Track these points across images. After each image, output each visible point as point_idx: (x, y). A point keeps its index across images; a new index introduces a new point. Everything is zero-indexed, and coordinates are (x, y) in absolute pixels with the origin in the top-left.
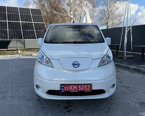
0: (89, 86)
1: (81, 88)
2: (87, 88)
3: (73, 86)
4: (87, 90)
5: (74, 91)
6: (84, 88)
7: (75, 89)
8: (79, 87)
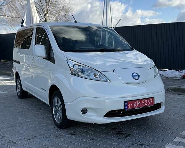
0: (152, 100)
1: (145, 104)
2: (150, 103)
3: (137, 102)
4: (150, 105)
5: (138, 108)
6: (148, 103)
7: (139, 105)
8: (143, 103)
